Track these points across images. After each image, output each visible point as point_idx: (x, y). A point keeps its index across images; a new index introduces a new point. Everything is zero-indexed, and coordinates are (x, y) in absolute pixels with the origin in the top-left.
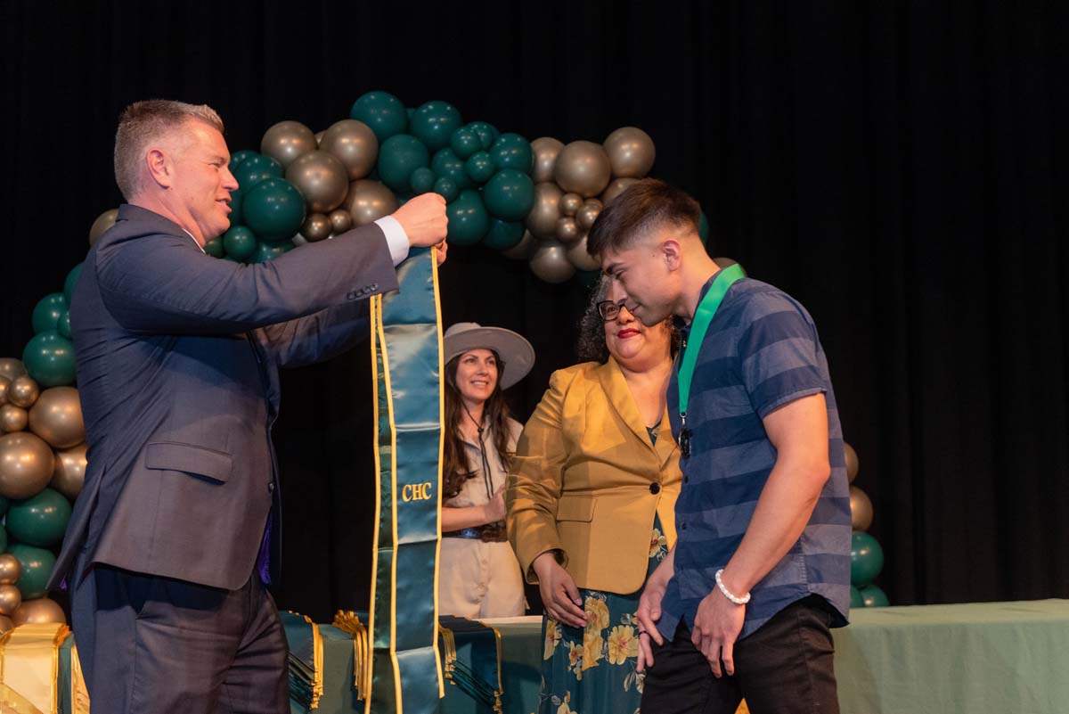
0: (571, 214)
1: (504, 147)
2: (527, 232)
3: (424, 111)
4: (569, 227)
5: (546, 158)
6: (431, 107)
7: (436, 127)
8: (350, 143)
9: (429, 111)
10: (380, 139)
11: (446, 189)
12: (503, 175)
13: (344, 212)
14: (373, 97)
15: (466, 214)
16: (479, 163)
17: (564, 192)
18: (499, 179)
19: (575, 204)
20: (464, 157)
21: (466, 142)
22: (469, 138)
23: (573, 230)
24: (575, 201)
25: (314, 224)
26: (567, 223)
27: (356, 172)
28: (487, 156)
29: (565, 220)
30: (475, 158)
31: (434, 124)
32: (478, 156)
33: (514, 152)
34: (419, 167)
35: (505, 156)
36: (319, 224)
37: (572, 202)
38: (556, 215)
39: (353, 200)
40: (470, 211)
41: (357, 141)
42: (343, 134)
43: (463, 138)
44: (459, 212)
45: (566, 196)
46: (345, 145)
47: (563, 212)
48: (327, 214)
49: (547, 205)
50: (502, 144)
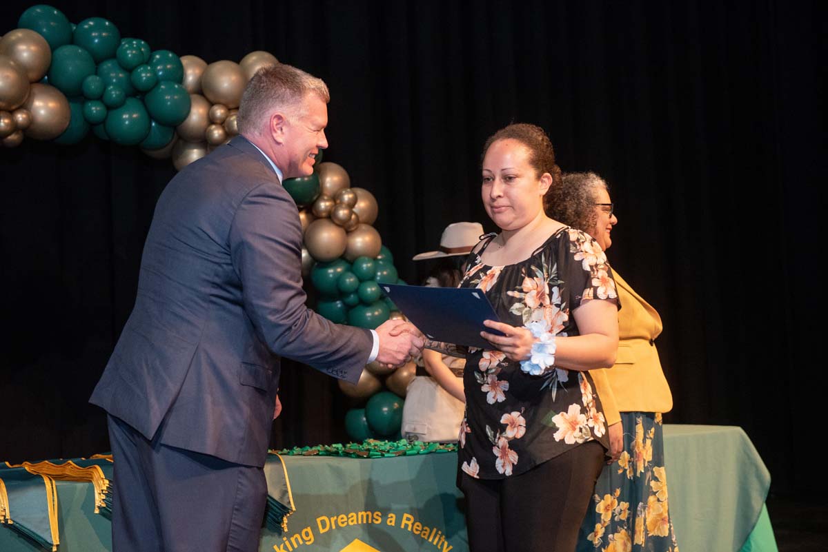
0: (218, 121)
1: (159, 62)
2: (176, 135)
3: (86, 27)
4: (217, 133)
5: (192, 74)
6: (91, 23)
7: (96, 41)
8: (26, 49)
9: (91, 26)
10: (53, 47)
11: (114, 96)
12: (163, 87)
13: (25, 111)
14: (38, 10)
15: (130, 119)
16: (143, 75)
17: (211, 104)
18: (161, 90)
19: (222, 114)
20: (129, 69)
21: (130, 55)
22: (134, 52)
23: (220, 135)
24: (222, 111)
25: (2, 121)
26: (215, 129)
27: (33, 76)
28: (149, 68)
29: (213, 127)
30: (139, 70)
31: (95, 37)
32: (142, 69)
33: (169, 66)
34: (89, 75)
35: (159, 70)
36: (6, 121)
37: (219, 112)
38: (204, 123)
39: (33, 102)
40: (135, 116)
41: (33, 48)
42: (20, 41)
43: (128, 52)
44: (126, 116)
45: (215, 107)
46: (24, 51)
47: (211, 120)
48: (11, 113)
49: (197, 114)
50: (158, 60)
